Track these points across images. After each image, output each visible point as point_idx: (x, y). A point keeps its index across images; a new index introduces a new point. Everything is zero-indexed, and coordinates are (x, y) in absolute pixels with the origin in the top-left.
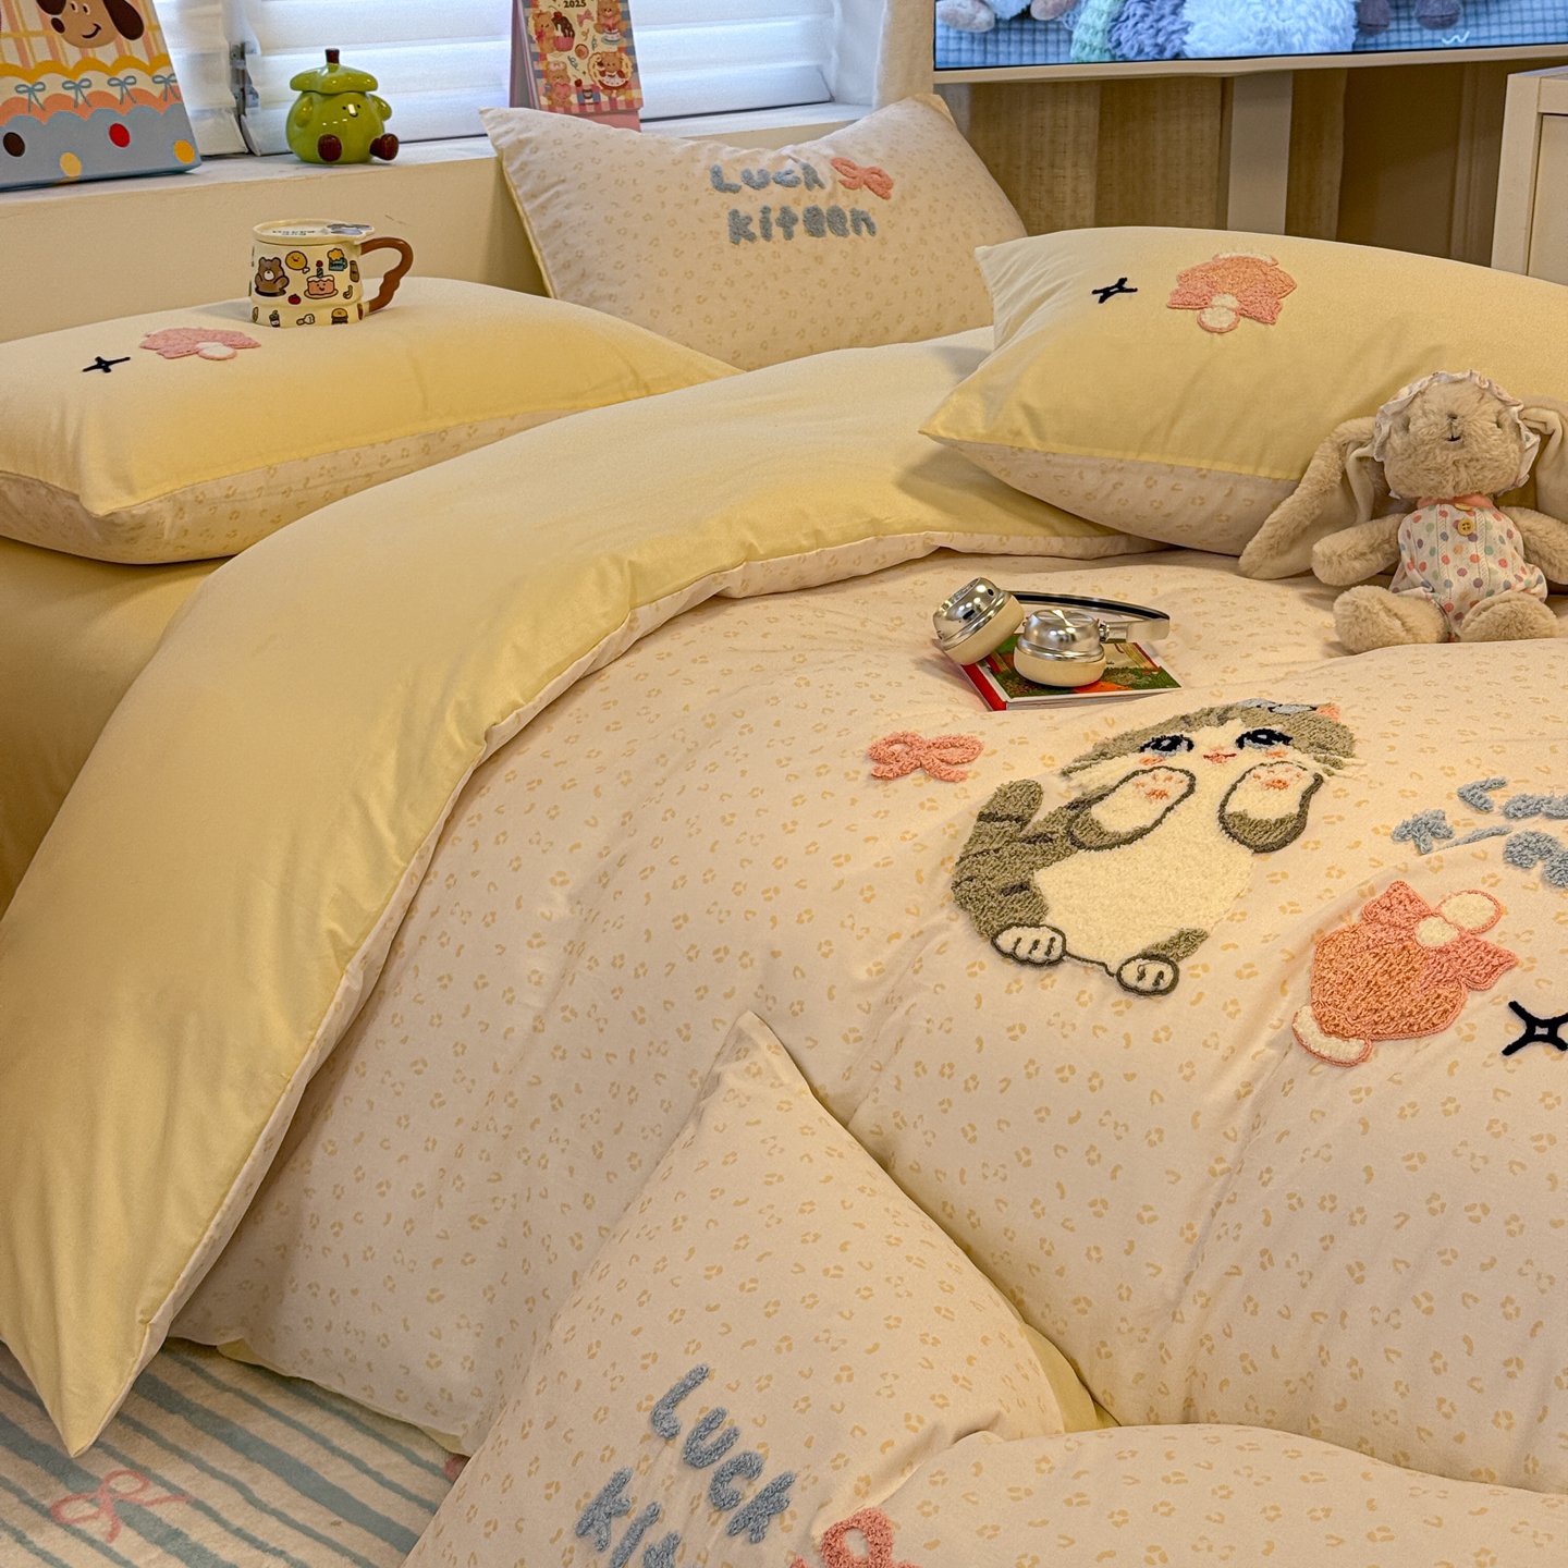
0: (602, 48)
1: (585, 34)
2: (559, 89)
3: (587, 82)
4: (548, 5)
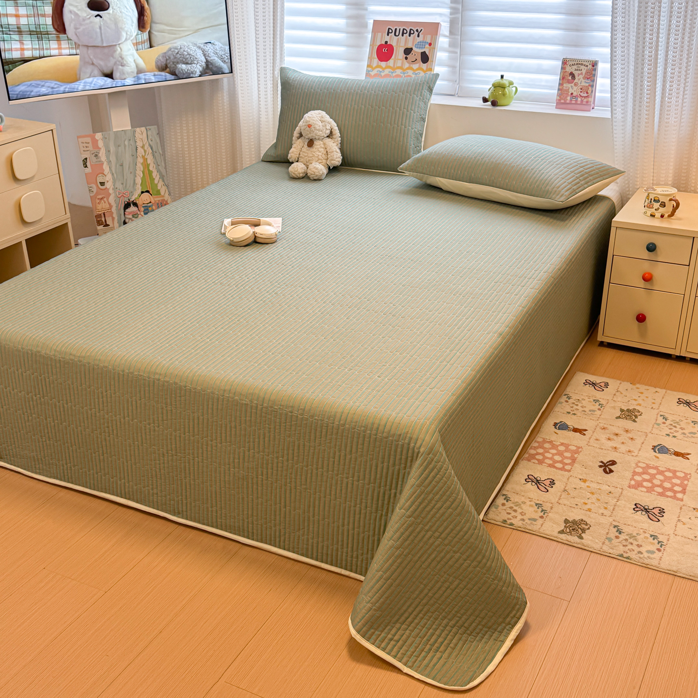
1: (579, 79)
2: (564, 95)
4: (569, 69)
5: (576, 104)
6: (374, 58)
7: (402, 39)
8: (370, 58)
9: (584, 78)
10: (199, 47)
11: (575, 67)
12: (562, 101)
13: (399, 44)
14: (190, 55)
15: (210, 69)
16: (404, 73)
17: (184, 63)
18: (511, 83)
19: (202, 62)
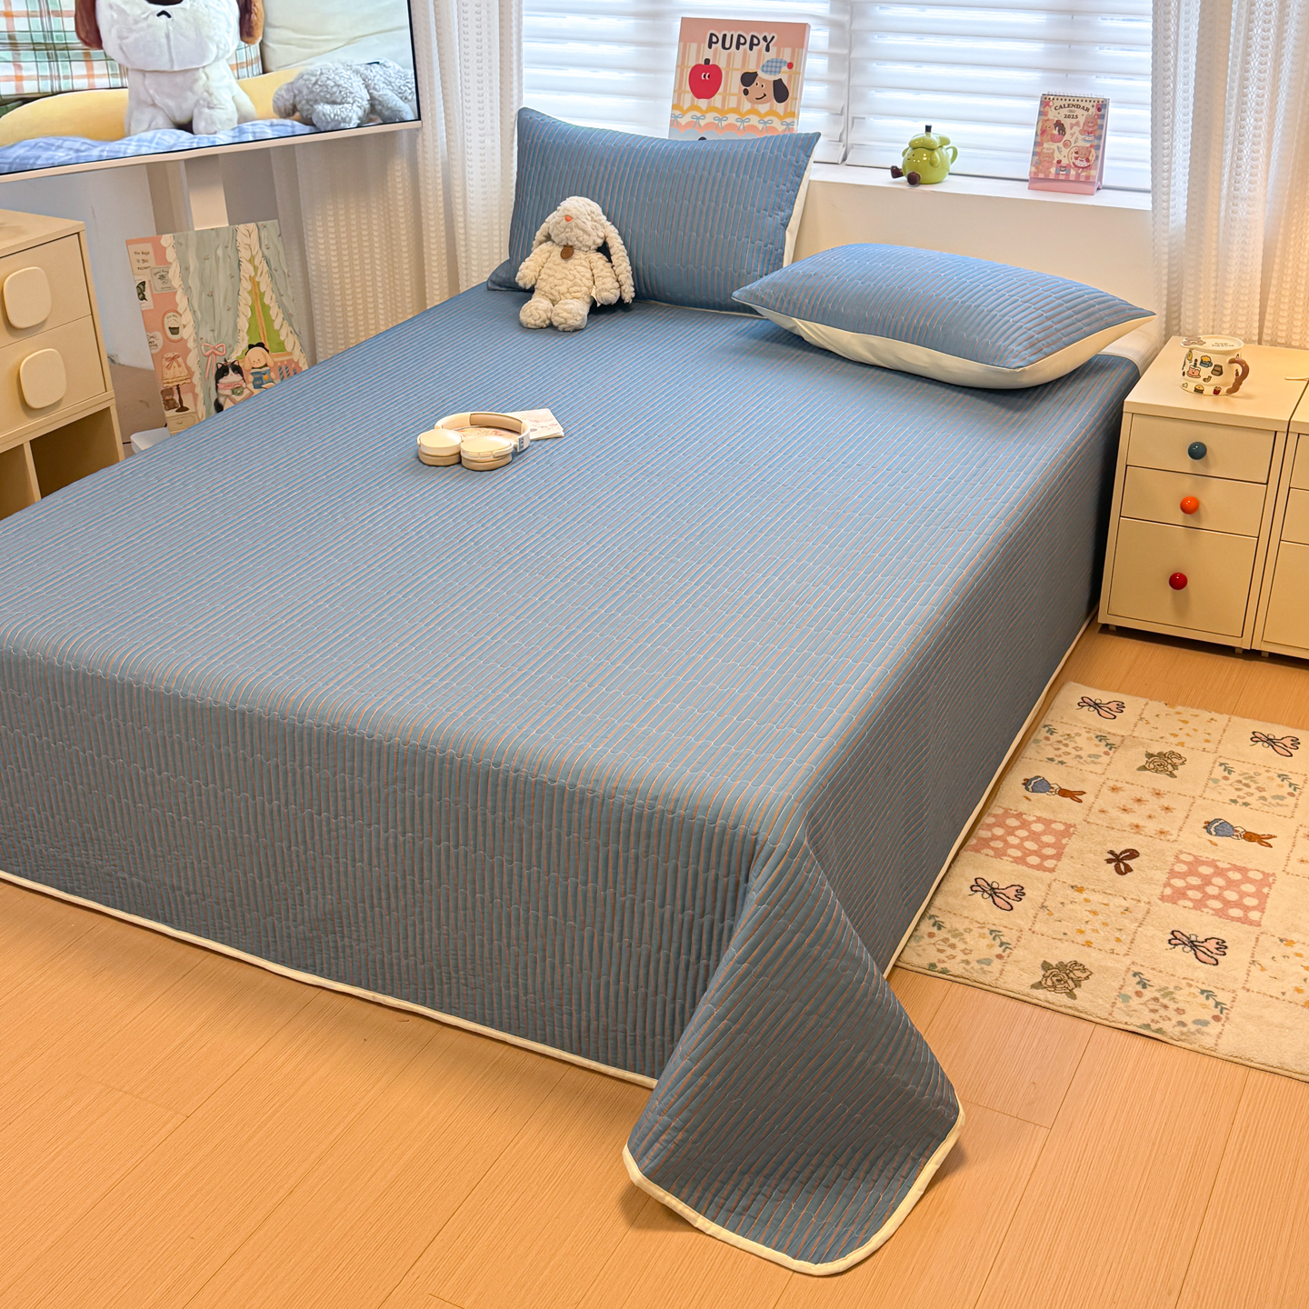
0: (1081, 143)
1: (1072, 135)
2: (1045, 164)
3: (1065, 162)
4: (1053, 115)
5: (1067, 180)
6: (685, 92)
7: (738, 55)
8: (678, 92)
9: (1082, 132)
10: (357, 72)
11: (1065, 111)
12: (1041, 176)
13: (732, 64)
14: (339, 86)
15: (376, 111)
16: (743, 121)
17: (328, 103)
18: (945, 141)
19: (362, 99)
